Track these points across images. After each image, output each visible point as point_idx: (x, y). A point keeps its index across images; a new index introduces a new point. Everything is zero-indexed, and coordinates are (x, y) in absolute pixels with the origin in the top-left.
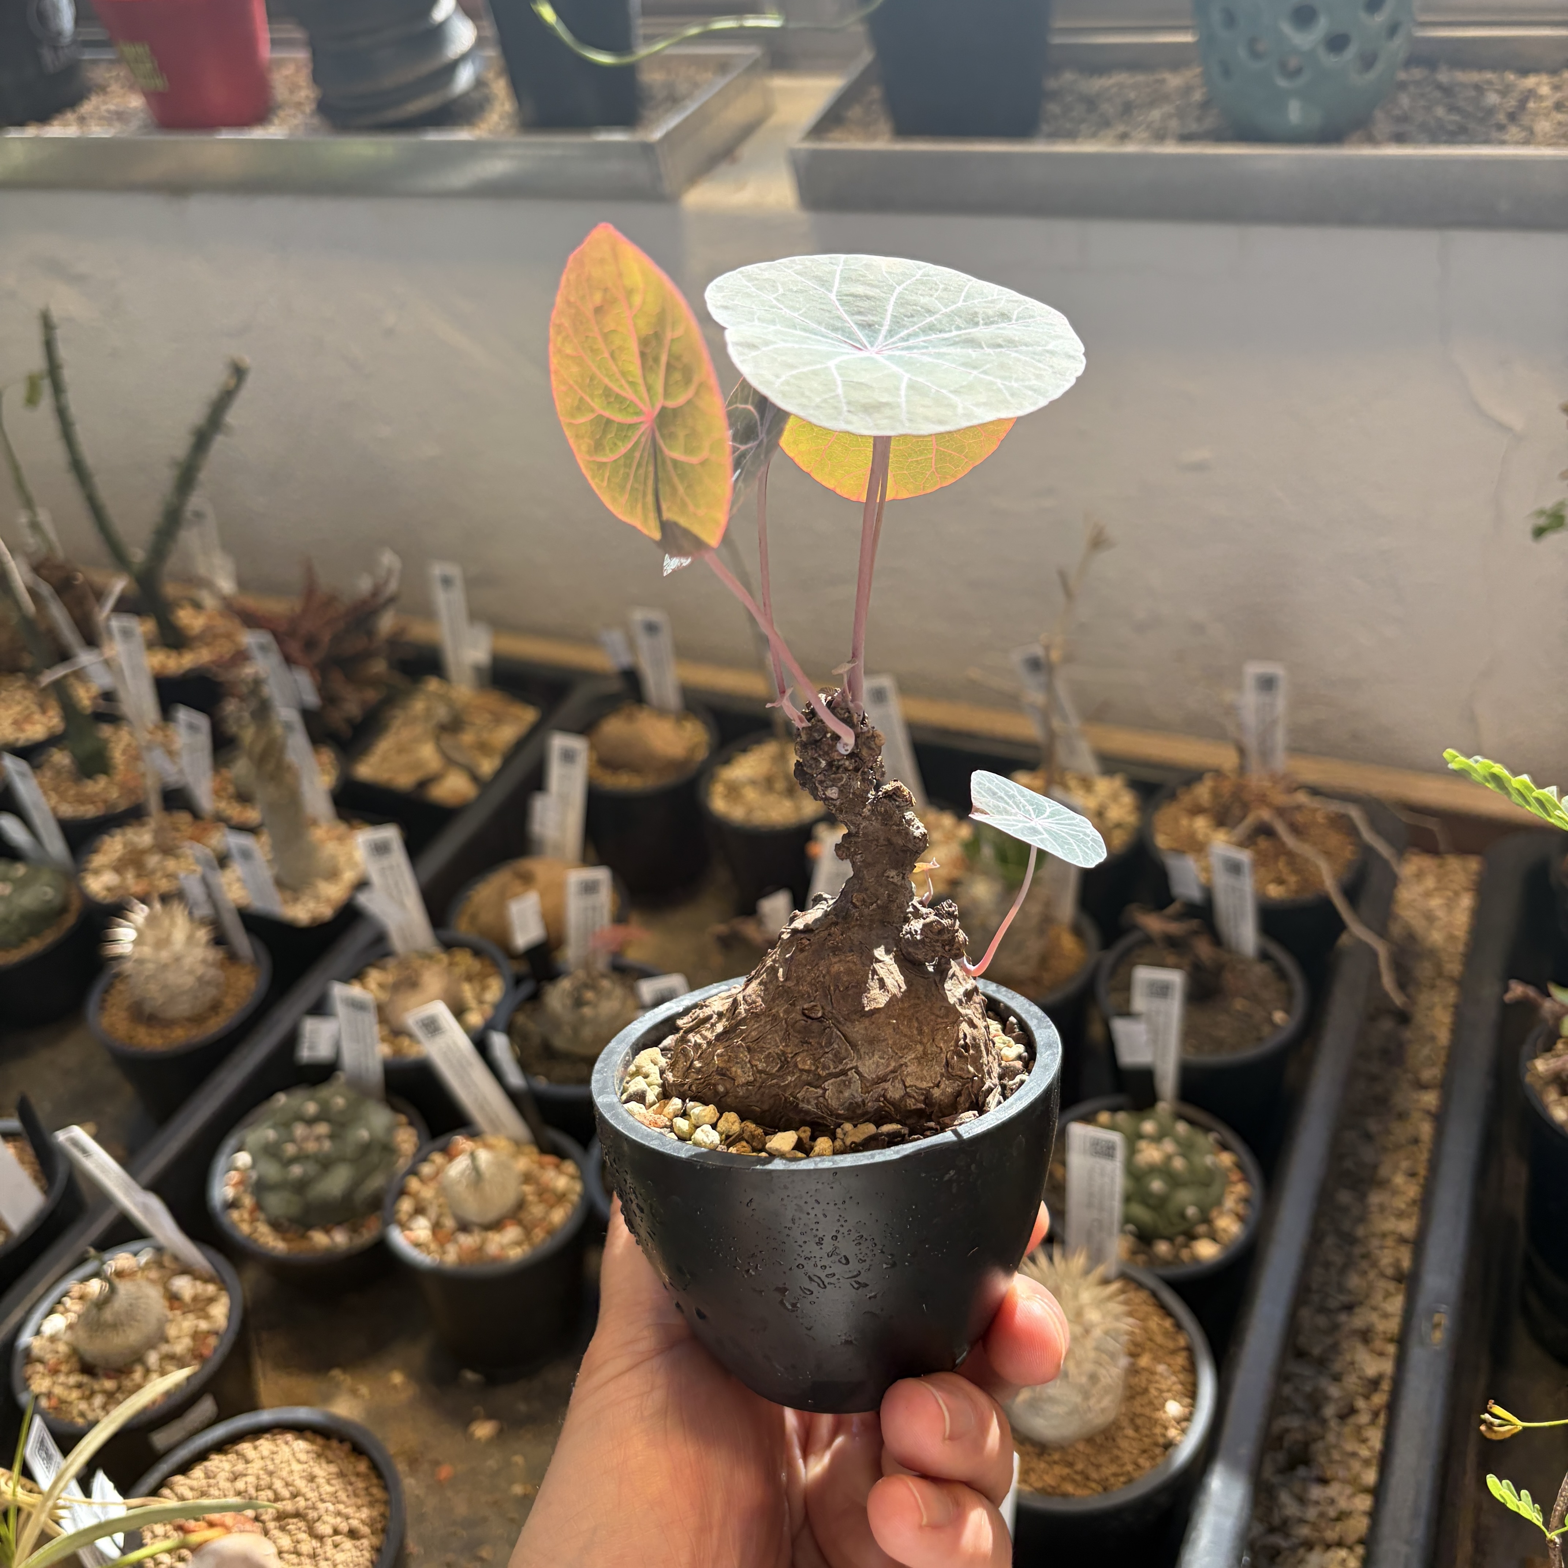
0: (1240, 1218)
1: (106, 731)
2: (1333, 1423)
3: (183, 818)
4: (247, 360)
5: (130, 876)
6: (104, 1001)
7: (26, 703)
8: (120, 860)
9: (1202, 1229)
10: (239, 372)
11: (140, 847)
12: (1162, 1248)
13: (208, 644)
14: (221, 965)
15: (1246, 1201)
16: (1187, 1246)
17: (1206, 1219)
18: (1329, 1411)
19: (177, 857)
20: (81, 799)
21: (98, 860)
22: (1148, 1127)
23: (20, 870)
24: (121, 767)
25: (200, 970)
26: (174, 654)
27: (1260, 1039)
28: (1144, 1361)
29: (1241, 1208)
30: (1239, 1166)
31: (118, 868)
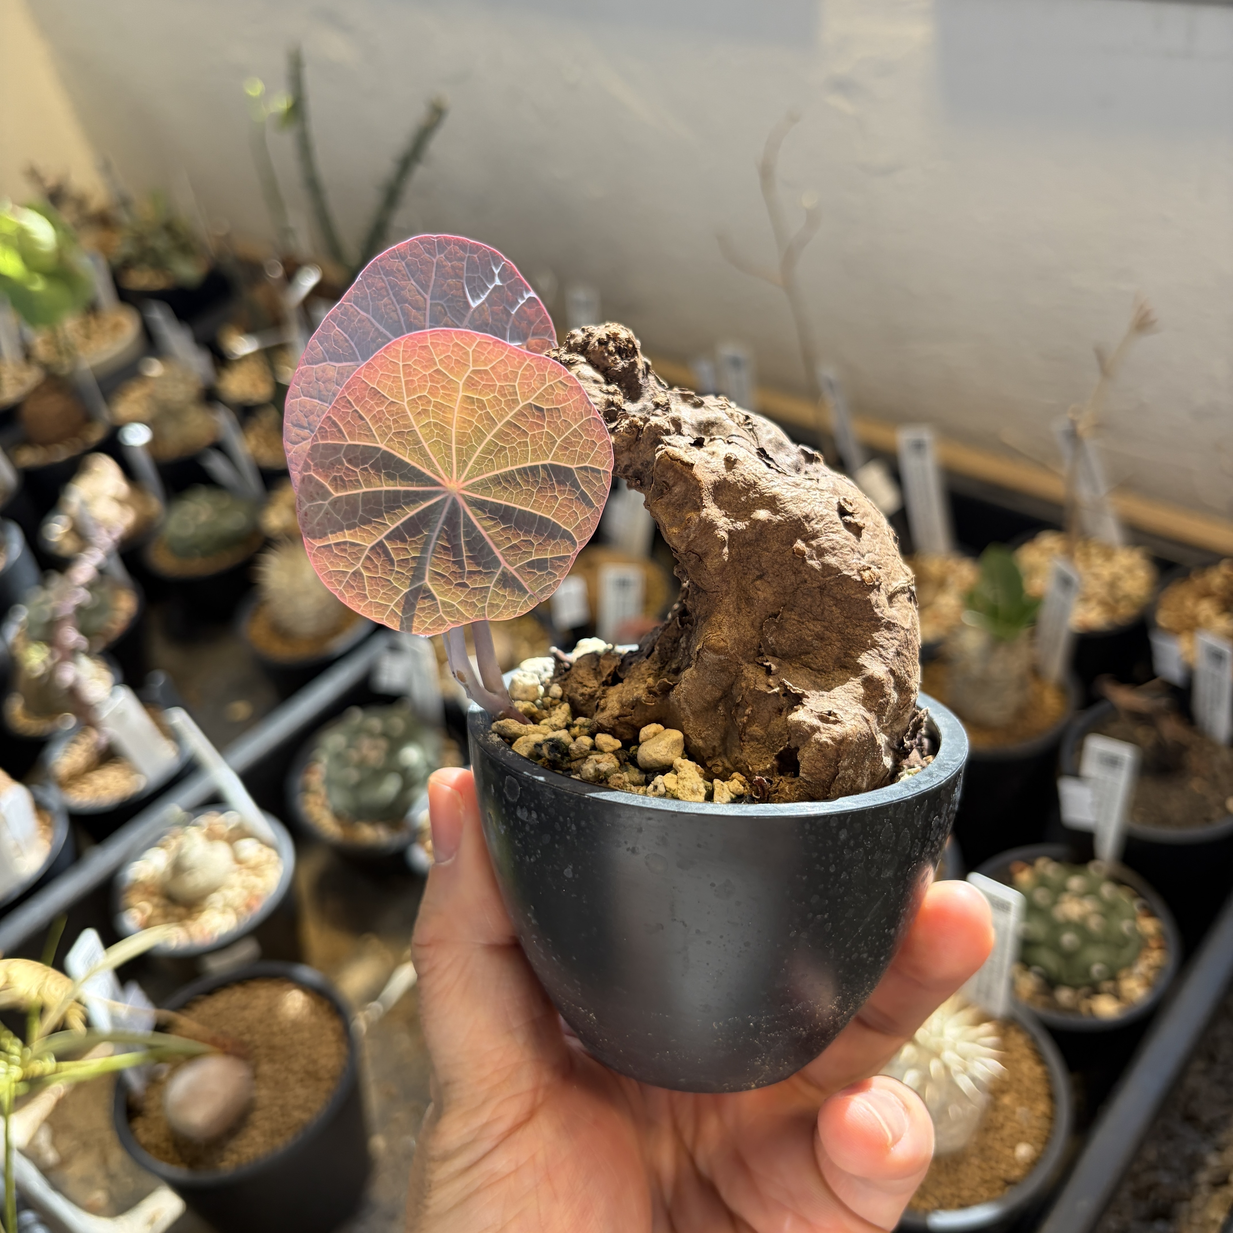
0: (1149, 984)
2: (1204, 1190)
4: (449, 102)
6: (255, 615)
9: (1107, 985)
10: (438, 111)
12: (1064, 995)
15: (1158, 969)
16: (1088, 996)
17: (1113, 976)
18: (1203, 1177)
22: (1075, 883)
27: (1208, 820)
28: (1007, 1100)
29: (1151, 974)
30: (1161, 934)
31: (292, 508)
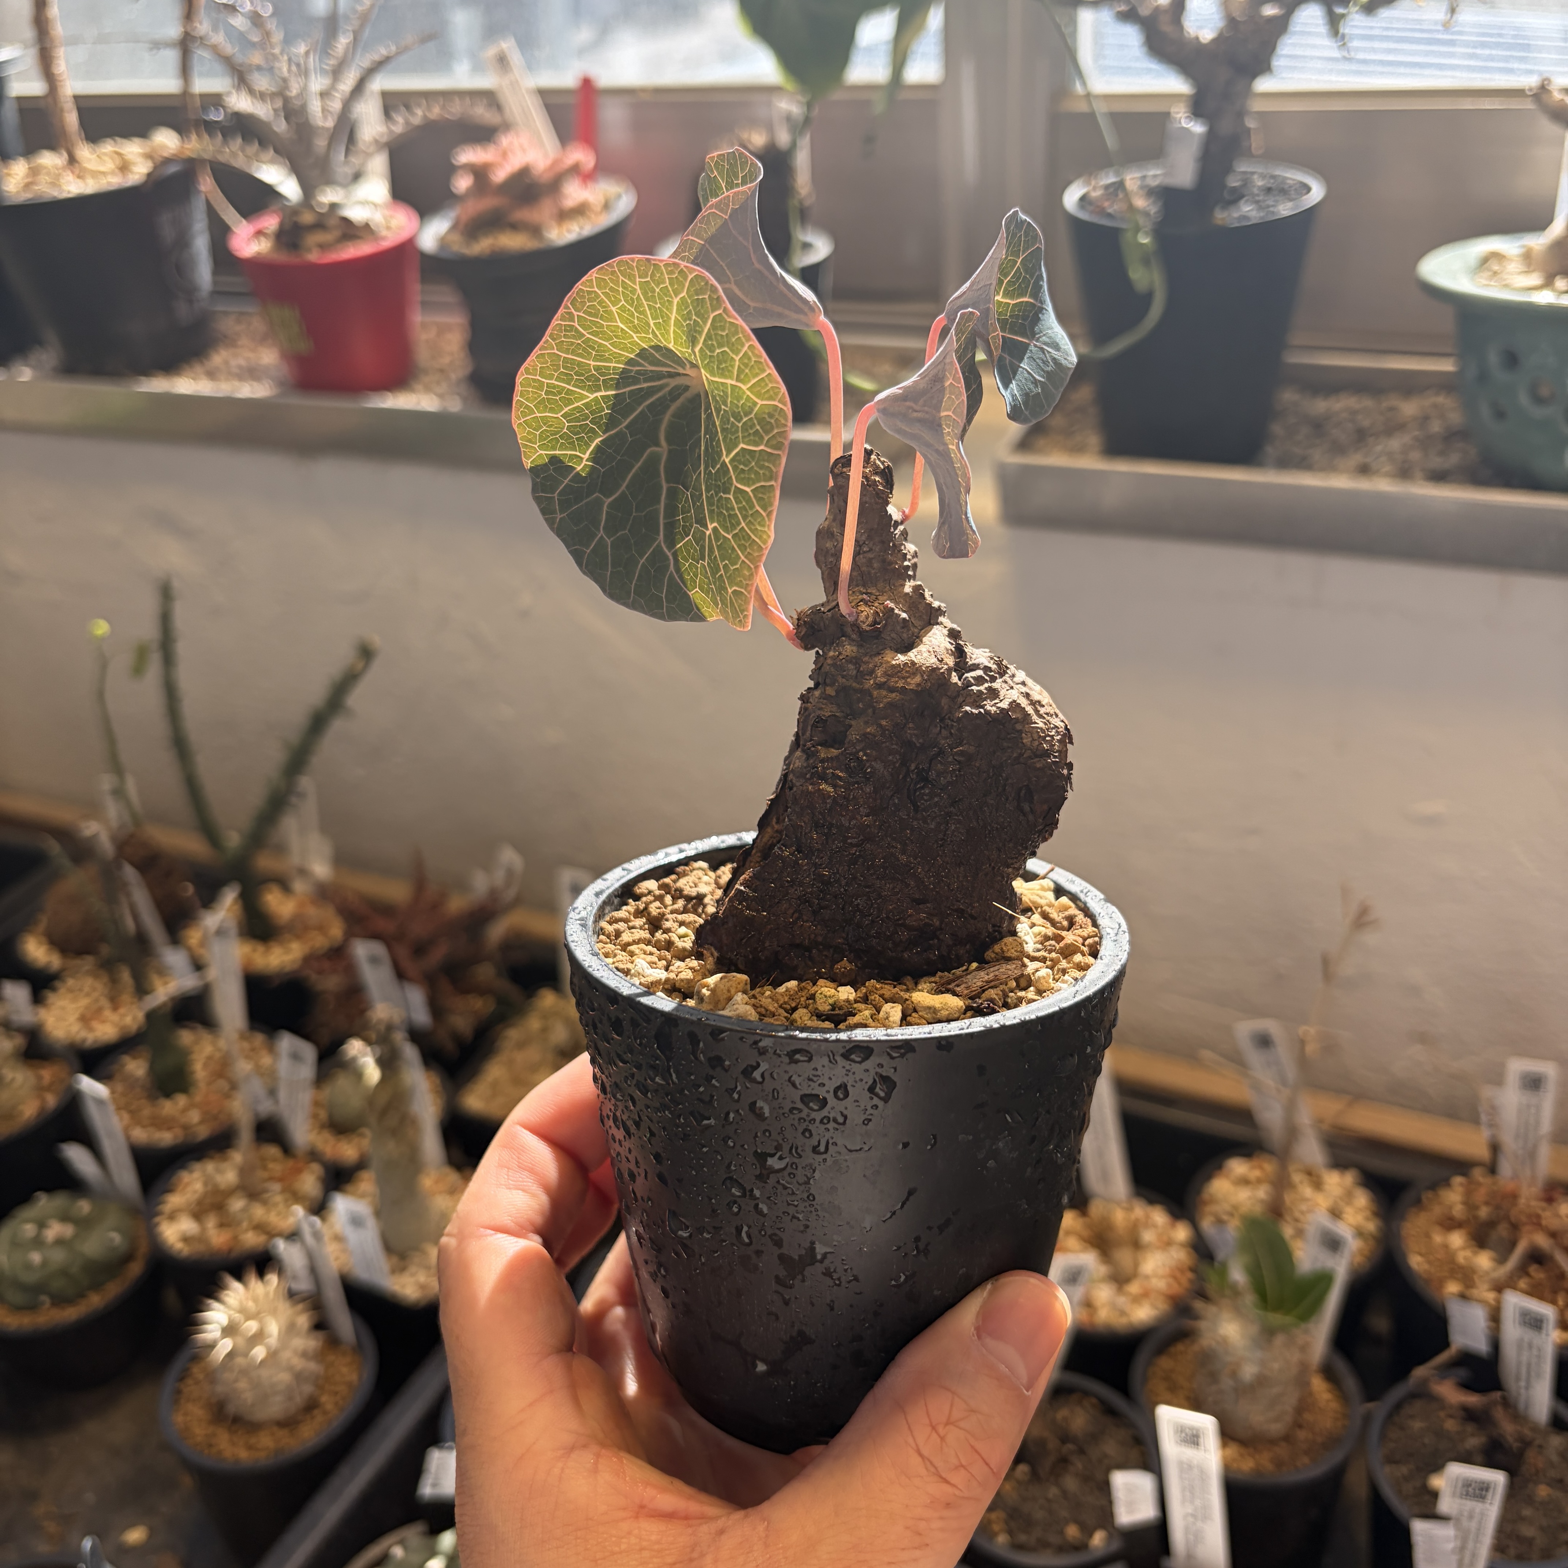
1: (185, 1037)
3: (273, 1151)
4: (376, 640)
5: (211, 1223)
6: (179, 1392)
7: (96, 994)
8: (200, 1202)
10: (366, 653)
11: (223, 1186)
13: (298, 937)
14: (319, 1356)
19: (265, 1203)
20: (160, 1123)
21: (174, 1200)
23: (84, 1206)
24: (202, 1085)
25: (299, 1363)
26: (261, 948)
31: (198, 1215)
